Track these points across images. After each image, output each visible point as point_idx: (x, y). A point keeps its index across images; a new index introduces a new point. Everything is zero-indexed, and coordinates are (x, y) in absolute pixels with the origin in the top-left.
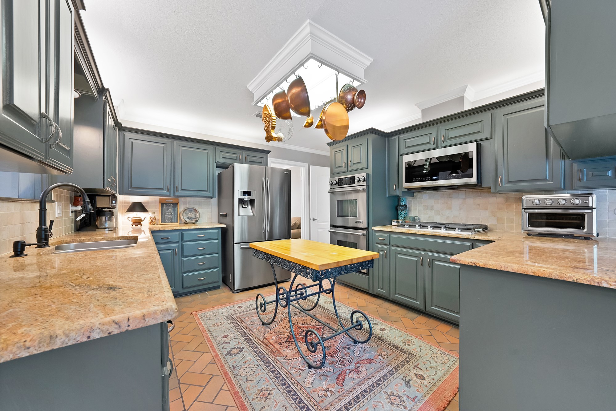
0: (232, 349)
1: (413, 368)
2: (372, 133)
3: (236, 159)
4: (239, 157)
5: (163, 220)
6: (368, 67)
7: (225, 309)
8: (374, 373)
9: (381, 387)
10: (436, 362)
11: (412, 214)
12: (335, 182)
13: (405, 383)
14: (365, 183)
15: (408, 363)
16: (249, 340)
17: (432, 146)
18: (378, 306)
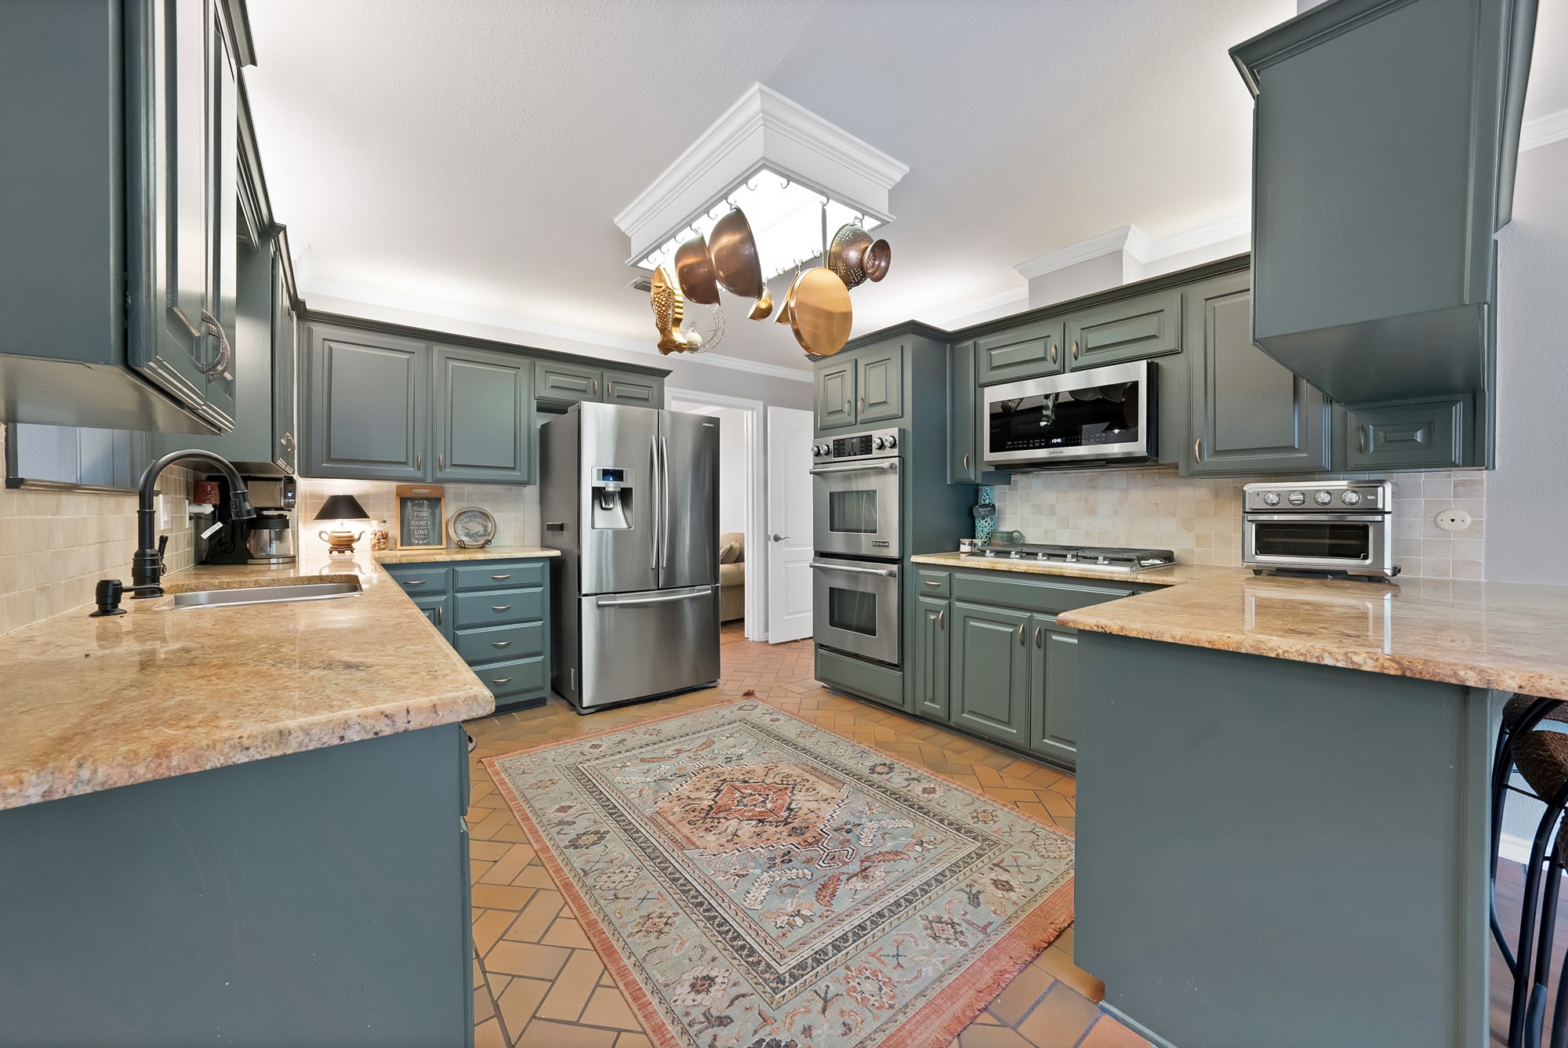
0: (579, 836)
1: (991, 868)
2: (913, 333)
3: (585, 391)
4: (592, 385)
5: (406, 539)
6: (898, 185)
7: (560, 751)
8: (902, 879)
9: (915, 907)
10: (1042, 856)
11: (1006, 527)
12: (826, 448)
13: (969, 898)
14: (896, 452)
15: (980, 860)
16: (619, 817)
17: (1049, 366)
18: (921, 742)
